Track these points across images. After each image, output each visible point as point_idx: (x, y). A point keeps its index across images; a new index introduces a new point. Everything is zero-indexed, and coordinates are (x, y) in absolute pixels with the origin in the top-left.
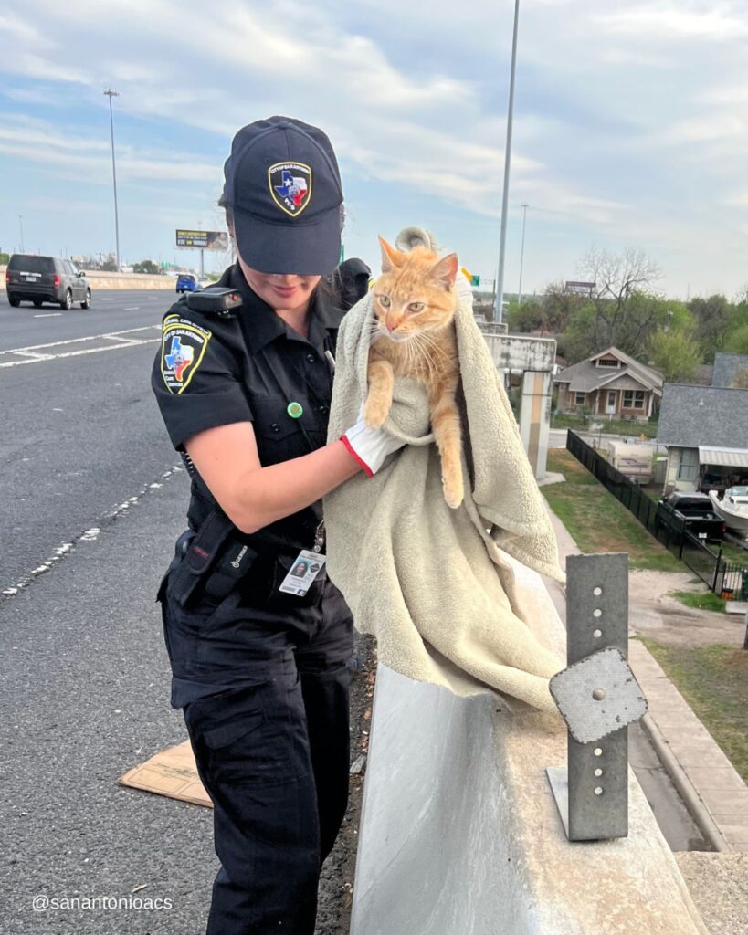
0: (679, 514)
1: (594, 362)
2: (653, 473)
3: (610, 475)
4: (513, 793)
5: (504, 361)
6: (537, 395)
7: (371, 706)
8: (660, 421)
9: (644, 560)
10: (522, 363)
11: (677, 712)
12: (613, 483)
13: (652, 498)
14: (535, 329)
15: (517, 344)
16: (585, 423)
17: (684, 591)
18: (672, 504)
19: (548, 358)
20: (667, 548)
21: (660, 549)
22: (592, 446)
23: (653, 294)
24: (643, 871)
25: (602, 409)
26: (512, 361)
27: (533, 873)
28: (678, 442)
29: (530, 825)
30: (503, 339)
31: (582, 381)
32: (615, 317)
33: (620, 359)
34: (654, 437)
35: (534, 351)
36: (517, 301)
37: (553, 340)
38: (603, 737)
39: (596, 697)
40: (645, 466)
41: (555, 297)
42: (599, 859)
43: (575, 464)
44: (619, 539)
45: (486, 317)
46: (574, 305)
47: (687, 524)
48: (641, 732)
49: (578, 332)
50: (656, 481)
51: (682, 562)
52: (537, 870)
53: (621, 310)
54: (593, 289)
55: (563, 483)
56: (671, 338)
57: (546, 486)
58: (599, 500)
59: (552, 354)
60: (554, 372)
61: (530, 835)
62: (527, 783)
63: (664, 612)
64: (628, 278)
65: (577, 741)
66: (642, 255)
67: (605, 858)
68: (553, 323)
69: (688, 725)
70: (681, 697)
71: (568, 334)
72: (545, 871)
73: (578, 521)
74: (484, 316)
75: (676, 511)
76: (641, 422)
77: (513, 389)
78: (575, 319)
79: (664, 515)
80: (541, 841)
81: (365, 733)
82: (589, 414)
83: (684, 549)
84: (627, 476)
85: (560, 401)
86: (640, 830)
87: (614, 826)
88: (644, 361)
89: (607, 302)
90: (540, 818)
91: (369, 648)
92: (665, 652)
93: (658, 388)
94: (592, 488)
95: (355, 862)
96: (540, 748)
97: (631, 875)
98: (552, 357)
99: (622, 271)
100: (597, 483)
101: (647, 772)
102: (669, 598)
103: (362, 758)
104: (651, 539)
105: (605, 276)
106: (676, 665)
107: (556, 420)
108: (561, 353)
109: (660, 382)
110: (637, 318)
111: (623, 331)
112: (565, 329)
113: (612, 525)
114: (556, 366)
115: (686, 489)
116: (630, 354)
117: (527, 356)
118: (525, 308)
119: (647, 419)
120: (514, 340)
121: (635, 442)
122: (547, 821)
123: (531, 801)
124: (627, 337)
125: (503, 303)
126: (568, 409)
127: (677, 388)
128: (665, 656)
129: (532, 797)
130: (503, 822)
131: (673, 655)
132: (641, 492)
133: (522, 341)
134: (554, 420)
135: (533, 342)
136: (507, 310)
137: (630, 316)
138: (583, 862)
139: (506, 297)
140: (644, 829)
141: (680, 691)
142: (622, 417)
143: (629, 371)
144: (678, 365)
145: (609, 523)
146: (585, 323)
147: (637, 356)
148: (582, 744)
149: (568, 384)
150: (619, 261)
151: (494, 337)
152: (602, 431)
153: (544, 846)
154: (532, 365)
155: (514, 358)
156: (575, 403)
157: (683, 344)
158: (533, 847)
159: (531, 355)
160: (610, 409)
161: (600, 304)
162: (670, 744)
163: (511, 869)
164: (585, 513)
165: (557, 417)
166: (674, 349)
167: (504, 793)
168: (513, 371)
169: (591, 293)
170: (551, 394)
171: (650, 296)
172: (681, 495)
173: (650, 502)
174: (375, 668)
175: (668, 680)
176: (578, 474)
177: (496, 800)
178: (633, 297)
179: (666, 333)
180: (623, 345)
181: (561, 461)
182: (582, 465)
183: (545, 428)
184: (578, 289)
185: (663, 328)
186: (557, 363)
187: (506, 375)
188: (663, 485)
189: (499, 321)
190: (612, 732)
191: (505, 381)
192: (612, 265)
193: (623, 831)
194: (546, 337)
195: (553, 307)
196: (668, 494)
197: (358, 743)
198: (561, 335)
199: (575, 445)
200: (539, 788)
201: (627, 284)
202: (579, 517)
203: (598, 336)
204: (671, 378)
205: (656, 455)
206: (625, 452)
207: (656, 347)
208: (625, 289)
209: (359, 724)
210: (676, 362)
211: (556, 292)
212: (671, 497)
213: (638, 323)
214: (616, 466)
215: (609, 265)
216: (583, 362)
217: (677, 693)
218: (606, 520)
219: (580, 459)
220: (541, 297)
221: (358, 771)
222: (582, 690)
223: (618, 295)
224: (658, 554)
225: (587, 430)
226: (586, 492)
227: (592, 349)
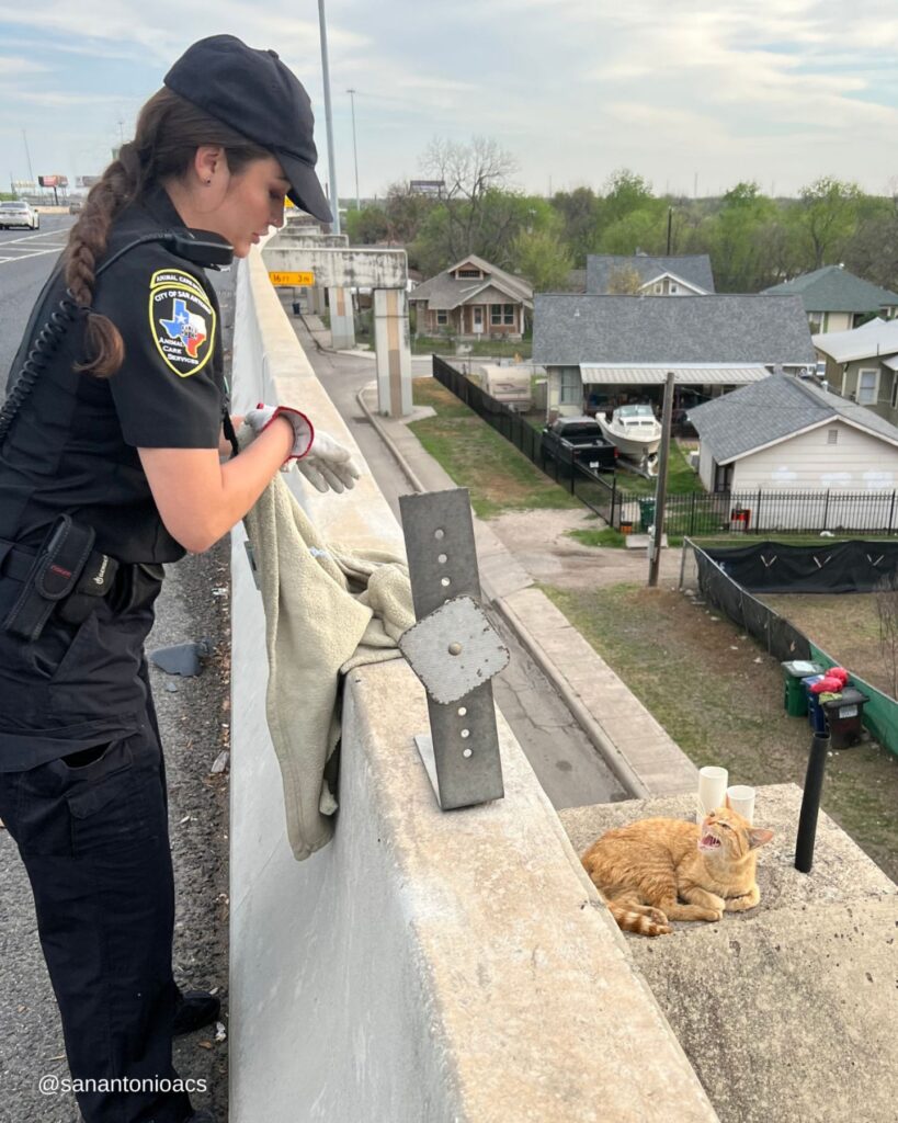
0: (566, 443)
1: (453, 273)
2: (533, 398)
3: (486, 404)
4: (378, 768)
5: (348, 279)
6: (392, 317)
7: (229, 695)
8: (534, 337)
9: (533, 498)
10: (370, 280)
11: (586, 662)
12: (491, 413)
13: (535, 427)
14: (380, 239)
15: (361, 258)
16: (451, 346)
17: (580, 529)
18: (557, 432)
19: (399, 272)
20: (558, 482)
21: (551, 485)
22: (461, 372)
23: (511, 190)
24: (523, 830)
25: (468, 328)
26: (358, 279)
27: (404, 850)
28: (556, 360)
29: (398, 801)
30: (344, 253)
31: (443, 298)
32: (471, 219)
33: (481, 268)
34: (530, 357)
35: (381, 265)
36: (355, 207)
37: (402, 250)
38: (466, 695)
39: (452, 652)
40: (523, 391)
41: (399, 199)
42: (476, 825)
43: (445, 395)
44: (504, 478)
45: (322, 228)
46: (423, 209)
47: (576, 453)
48: (550, 688)
49: (431, 240)
50: (538, 407)
51: (575, 497)
52: (408, 846)
53: (477, 210)
54: (442, 188)
55: (432, 418)
56: (537, 241)
57: (415, 422)
58: (478, 434)
59: (404, 268)
60: (409, 289)
61: (399, 810)
62: (393, 755)
63: (562, 554)
64: (480, 173)
65: (437, 703)
66: (493, 146)
67: (482, 823)
68: (401, 231)
69: (598, 675)
70: (589, 645)
71: (419, 244)
72: (417, 846)
73: (456, 460)
74: (319, 227)
75: (563, 439)
76: (513, 341)
77: (364, 312)
78: (424, 225)
79: (550, 446)
80: (411, 815)
81: (225, 726)
82: (454, 334)
83: (576, 482)
84: (505, 404)
85: (420, 323)
86: (519, 788)
87: (488, 788)
88: (509, 269)
89: (459, 202)
90: (410, 791)
91: (220, 628)
92: (567, 599)
93: (528, 299)
94: (468, 421)
95: (228, 870)
96: (407, 716)
97: (509, 836)
98: (404, 272)
99: (472, 165)
100: (471, 415)
101: (561, 731)
102: (565, 539)
103: (224, 755)
104: (539, 473)
105: (454, 172)
106: (580, 611)
107: (418, 345)
108: (414, 266)
109: (529, 293)
110: (495, 219)
111: (481, 235)
112: (415, 237)
113: (494, 462)
114: (410, 282)
115: (571, 414)
116: (492, 262)
117: (374, 272)
118: (366, 215)
119: (520, 336)
120: (357, 253)
121: (510, 365)
122: (417, 794)
123: (399, 775)
124: (487, 242)
125: (339, 210)
126: (429, 331)
127: (548, 299)
128: (568, 603)
129: (400, 770)
130: (371, 801)
131: (576, 601)
132: (522, 421)
133: (367, 254)
134: (415, 345)
135: (380, 254)
136: (344, 218)
137: (487, 217)
138: (459, 831)
139: (342, 203)
140: (522, 787)
141: (588, 640)
142: (492, 336)
143: (493, 282)
144: (547, 272)
145: (491, 459)
146: (438, 228)
147: (500, 264)
148: (443, 704)
149: (427, 302)
150: (467, 153)
151: (333, 252)
152: (470, 354)
153: (415, 820)
154: (382, 282)
155: (359, 275)
156: (437, 324)
157: (550, 247)
158: (403, 823)
159: (380, 270)
160: (478, 328)
161: (452, 204)
162: (583, 697)
163: (381, 851)
164: (464, 451)
165: (418, 341)
166: (541, 253)
167: (370, 770)
168: (362, 290)
169: (440, 192)
170: (408, 314)
171: (507, 193)
172: (566, 421)
173: (533, 431)
174: (229, 651)
175: (573, 628)
176: (451, 406)
177: (362, 779)
178: (489, 195)
179: (530, 235)
180: (484, 251)
181: (429, 391)
182: (453, 396)
183: (406, 355)
184: (425, 189)
185: (526, 230)
186: (411, 277)
187: (353, 296)
188: (545, 411)
189: (336, 231)
190: (475, 688)
191: (353, 303)
192: (461, 158)
193: (499, 793)
194: (394, 247)
195: (399, 212)
196: (552, 420)
197: (218, 738)
198: (411, 245)
199: (442, 372)
200: (407, 759)
201: (480, 180)
202: (457, 456)
203: (453, 242)
204: (541, 287)
205: (534, 378)
206: (500, 376)
207: (520, 252)
208: (478, 186)
209: (218, 716)
210: (545, 268)
211: (400, 194)
212: (556, 424)
213: (497, 225)
214: (491, 394)
215: (456, 158)
216: (441, 275)
217: (584, 642)
218: (487, 457)
219: (449, 387)
220: (384, 201)
221: (222, 770)
222: (436, 647)
223: (471, 193)
224: (549, 490)
225: (454, 354)
226: (461, 427)
227: (449, 258)
